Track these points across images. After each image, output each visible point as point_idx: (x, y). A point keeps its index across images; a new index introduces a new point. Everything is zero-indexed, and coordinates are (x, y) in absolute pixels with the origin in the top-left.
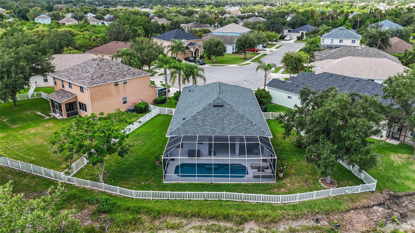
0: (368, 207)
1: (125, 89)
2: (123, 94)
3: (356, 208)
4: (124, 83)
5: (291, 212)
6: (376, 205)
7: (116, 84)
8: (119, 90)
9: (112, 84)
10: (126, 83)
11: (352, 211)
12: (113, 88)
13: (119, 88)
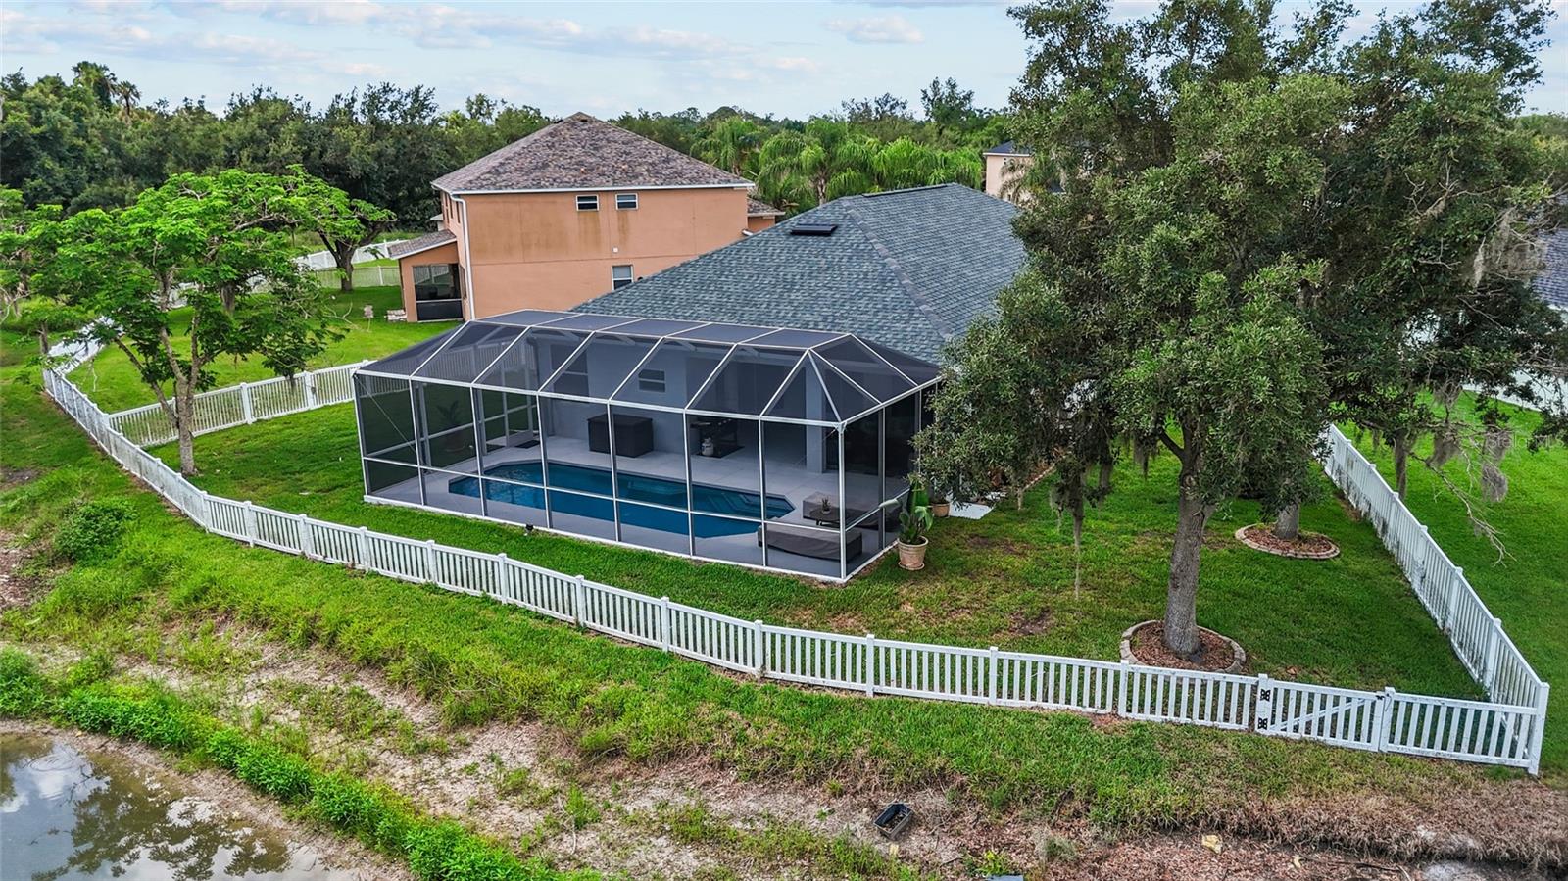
0: (1380, 851)
1: (624, 230)
2: (616, 250)
3: (1253, 831)
4: (621, 205)
6: (1460, 857)
7: (587, 204)
8: (597, 232)
9: (566, 199)
10: (633, 205)
11: (1212, 841)
12: (569, 213)
13: (596, 221)
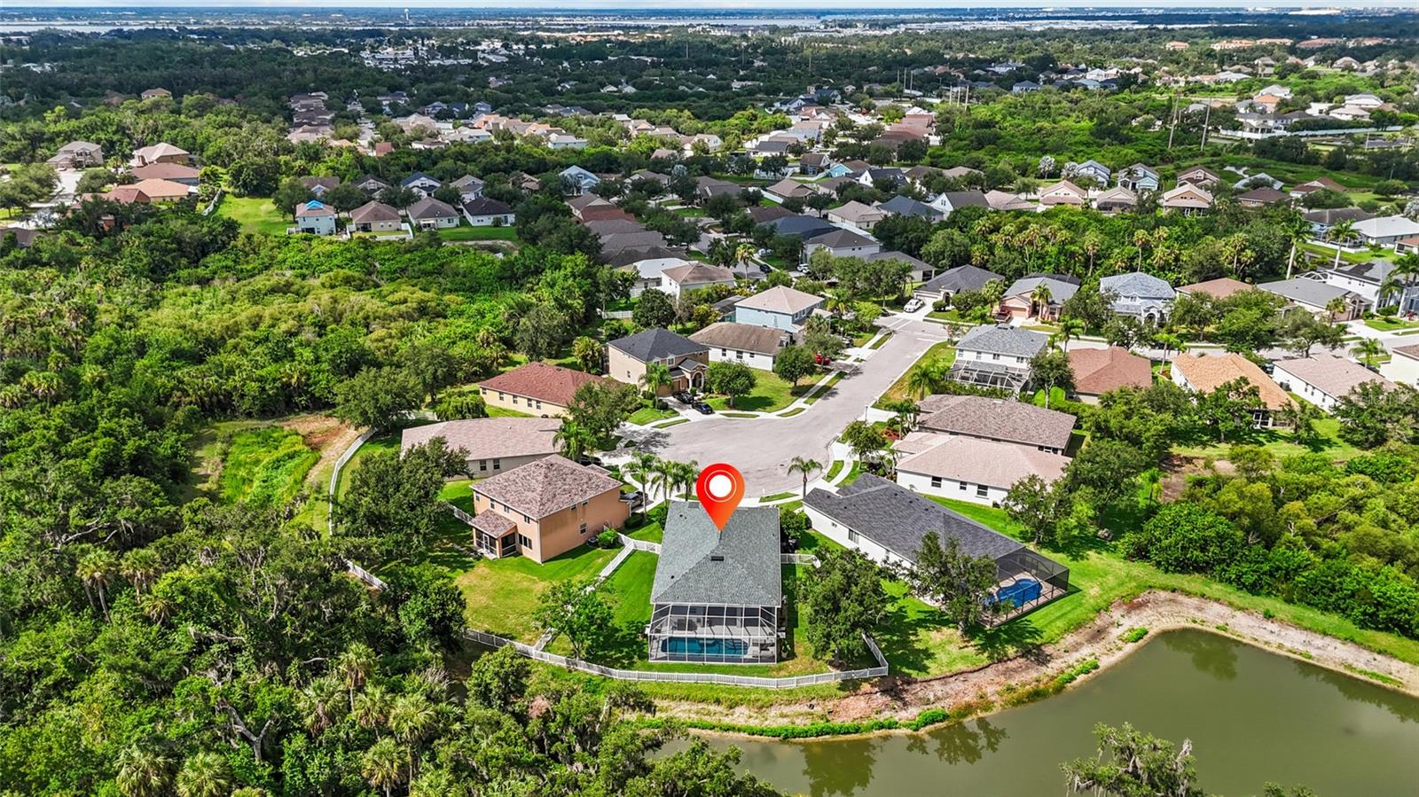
1: (584, 512)
2: (582, 520)
4: (583, 504)
5: (785, 698)
7: (574, 508)
8: (576, 515)
10: (587, 503)
12: (569, 513)
13: (576, 512)
